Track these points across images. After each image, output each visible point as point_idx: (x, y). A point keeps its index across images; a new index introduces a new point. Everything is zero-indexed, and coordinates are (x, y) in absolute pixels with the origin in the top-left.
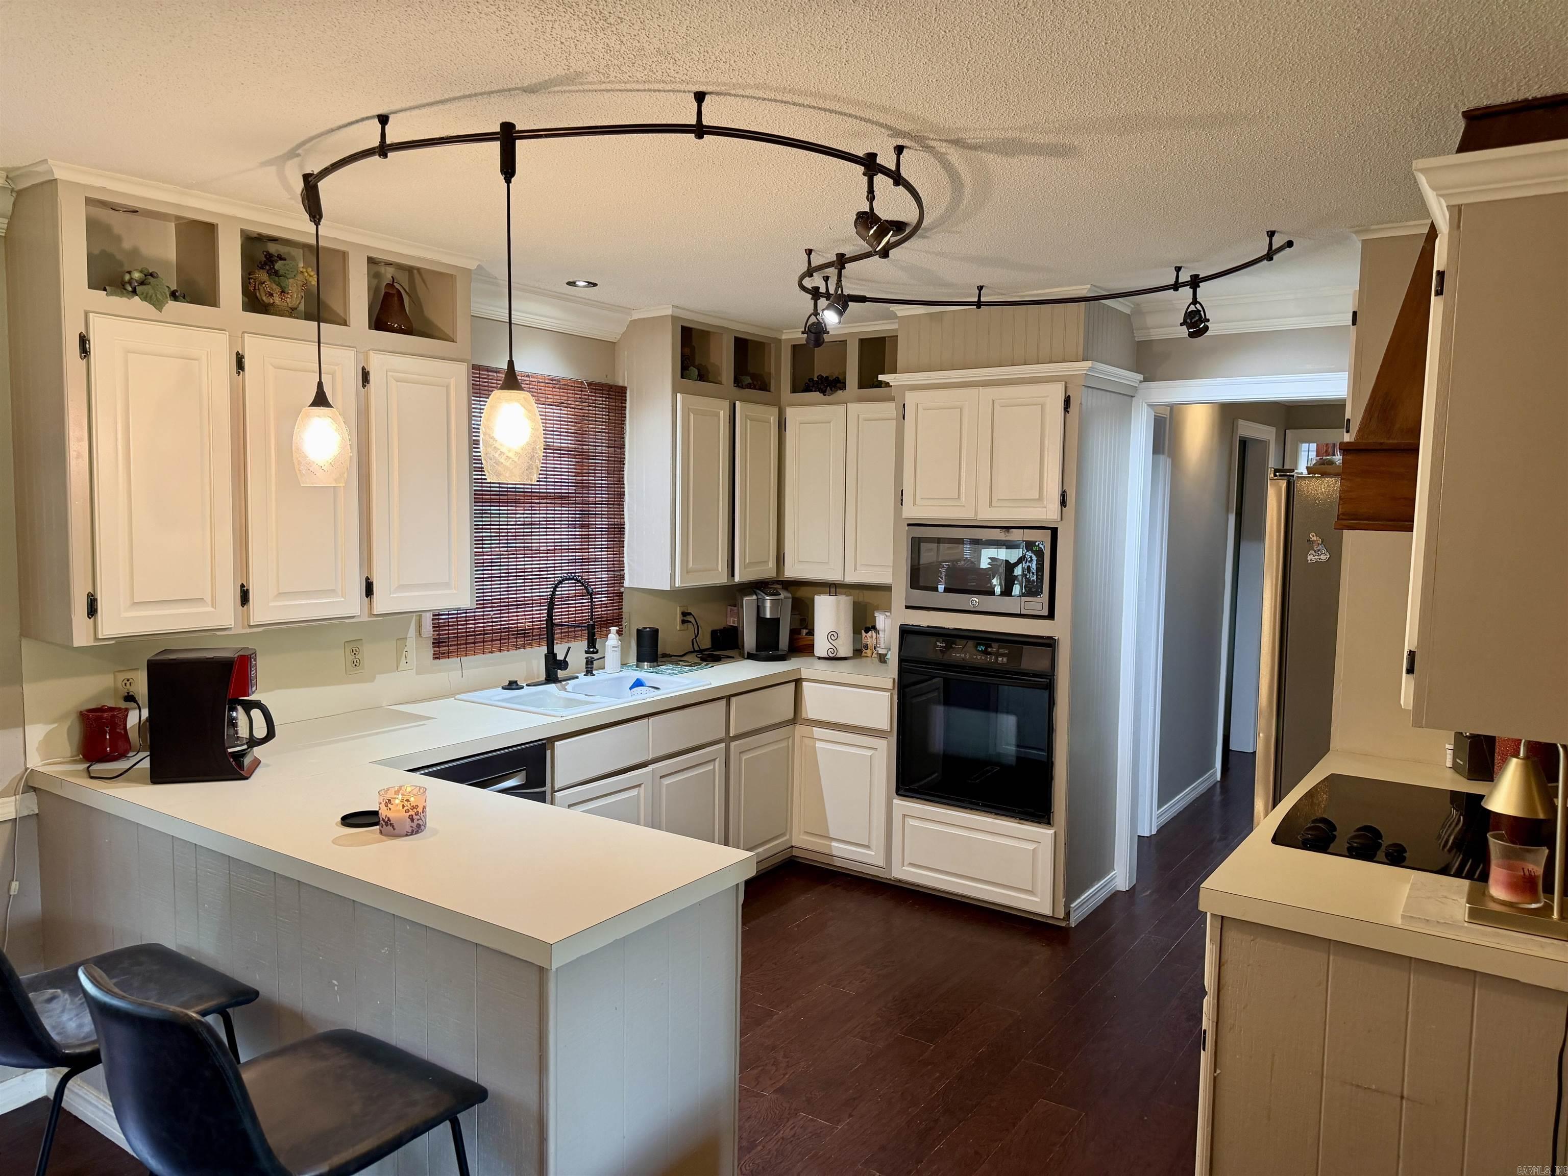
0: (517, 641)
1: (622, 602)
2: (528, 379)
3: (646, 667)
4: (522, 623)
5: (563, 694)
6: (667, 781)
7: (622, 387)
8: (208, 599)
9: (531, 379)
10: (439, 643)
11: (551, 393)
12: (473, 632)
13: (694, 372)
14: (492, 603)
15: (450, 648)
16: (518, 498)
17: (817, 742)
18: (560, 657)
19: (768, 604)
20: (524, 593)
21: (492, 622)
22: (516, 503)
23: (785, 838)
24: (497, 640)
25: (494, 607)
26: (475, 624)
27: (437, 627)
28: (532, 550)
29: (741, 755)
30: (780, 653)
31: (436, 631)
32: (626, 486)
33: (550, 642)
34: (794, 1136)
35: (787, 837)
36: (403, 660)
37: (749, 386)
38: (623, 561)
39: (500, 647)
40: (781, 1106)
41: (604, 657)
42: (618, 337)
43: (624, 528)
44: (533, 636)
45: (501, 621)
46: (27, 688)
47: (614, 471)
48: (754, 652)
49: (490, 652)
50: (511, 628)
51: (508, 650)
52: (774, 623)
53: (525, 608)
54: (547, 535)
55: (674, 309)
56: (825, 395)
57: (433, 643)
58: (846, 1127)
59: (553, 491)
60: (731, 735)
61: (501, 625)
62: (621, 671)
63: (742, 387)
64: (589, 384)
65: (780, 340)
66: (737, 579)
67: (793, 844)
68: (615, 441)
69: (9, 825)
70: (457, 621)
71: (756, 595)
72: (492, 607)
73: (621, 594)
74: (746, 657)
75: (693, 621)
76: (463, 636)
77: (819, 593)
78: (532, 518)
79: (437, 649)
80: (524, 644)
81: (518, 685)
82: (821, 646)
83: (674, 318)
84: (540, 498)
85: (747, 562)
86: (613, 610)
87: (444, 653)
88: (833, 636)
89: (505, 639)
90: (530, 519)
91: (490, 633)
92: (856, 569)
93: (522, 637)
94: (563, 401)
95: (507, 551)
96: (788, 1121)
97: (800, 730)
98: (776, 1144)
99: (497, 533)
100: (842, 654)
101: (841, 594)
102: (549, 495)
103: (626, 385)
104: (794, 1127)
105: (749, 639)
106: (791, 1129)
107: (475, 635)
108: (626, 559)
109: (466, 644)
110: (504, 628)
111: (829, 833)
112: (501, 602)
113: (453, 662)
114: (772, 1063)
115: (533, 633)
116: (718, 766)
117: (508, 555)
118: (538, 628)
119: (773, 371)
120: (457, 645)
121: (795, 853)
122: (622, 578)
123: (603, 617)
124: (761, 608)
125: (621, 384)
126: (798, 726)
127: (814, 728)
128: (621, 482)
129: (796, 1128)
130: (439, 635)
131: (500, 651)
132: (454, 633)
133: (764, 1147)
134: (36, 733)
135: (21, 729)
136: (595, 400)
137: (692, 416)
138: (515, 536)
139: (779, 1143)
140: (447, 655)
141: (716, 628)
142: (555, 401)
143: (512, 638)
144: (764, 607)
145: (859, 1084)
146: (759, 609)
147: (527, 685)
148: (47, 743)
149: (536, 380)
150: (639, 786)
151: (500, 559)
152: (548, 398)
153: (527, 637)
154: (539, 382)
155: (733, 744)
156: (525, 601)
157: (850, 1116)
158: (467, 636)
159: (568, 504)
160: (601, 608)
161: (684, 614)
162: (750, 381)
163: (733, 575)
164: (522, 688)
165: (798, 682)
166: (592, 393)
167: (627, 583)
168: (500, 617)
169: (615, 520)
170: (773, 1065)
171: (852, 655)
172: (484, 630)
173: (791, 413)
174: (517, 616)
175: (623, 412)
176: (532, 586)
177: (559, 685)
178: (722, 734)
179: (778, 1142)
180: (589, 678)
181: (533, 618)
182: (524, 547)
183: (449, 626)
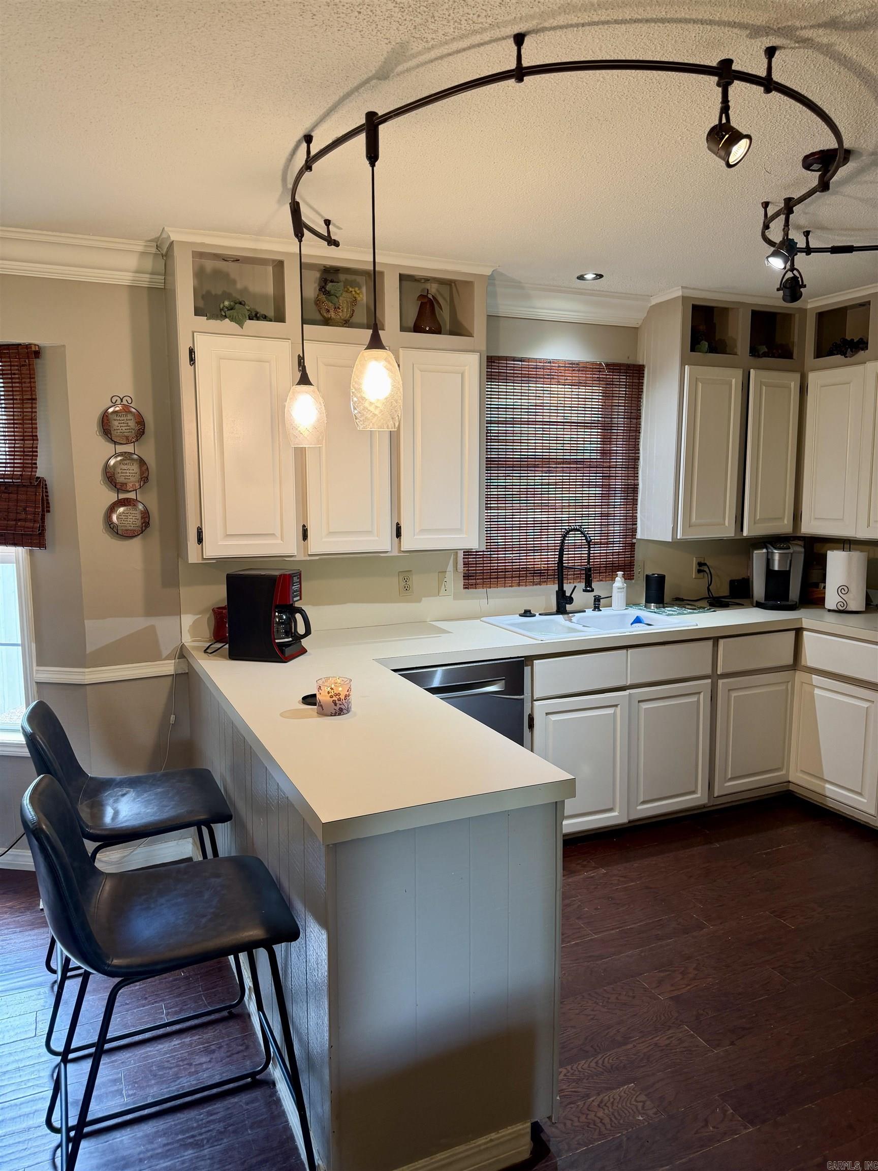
0: (534, 579)
1: (634, 551)
2: (549, 365)
3: (652, 608)
4: (538, 564)
5: (568, 623)
6: (645, 706)
7: (640, 365)
8: (278, 534)
9: (552, 365)
10: (468, 576)
11: (571, 375)
12: (496, 569)
13: (705, 345)
14: (512, 548)
15: (478, 581)
16: (536, 463)
17: (816, 689)
18: (568, 594)
19: (777, 557)
20: (541, 541)
21: (512, 562)
22: (535, 467)
23: (782, 773)
24: (516, 577)
25: (515, 551)
26: (498, 563)
27: (466, 564)
28: (548, 506)
29: (731, 692)
30: (789, 603)
31: (466, 567)
32: (641, 451)
33: (560, 582)
34: (667, 1045)
35: (784, 772)
36: (443, 588)
37: (765, 355)
38: (636, 516)
39: (519, 583)
40: (669, 1014)
41: (611, 597)
42: (640, 323)
43: (637, 488)
44: (548, 575)
45: (520, 562)
46: (184, 591)
47: (629, 439)
48: (763, 601)
49: (510, 586)
50: (529, 568)
51: (526, 586)
52: (784, 576)
53: (541, 552)
54: (562, 494)
55: (685, 290)
56: (846, 357)
57: (464, 577)
58: (722, 1054)
59: (569, 457)
60: (719, 673)
61: (520, 565)
62: (626, 609)
63: (759, 356)
64: (607, 365)
65: (806, 310)
66: (745, 533)
67: (790, 779)
68: (631, 413)
69: (171, 678)
70: (483, 561)
71: (767, 549)
72: (512, 551)
73: (633, 545)
74: (755, 605)
75: (708, 571)
76: (488, 573)
77: (832, 549)
78: (549, 479)
79: (467, 581)
80: (540, 581)
81: (531, 613)
82: (832, 599)
83: (684, 299)
84: (557, 463)
85: (758, 518)
86: (625, 557)
87: (472, 585)
88: (843, 590)
89: (523, 577)
90: (547, 481)
91: (511, 571)
92: (868, 526)
93: (538, 576)
94: (581, 381)
95: (527, 506)
96: (668, 1030)
97: (800, 676)
98: (647, 1047)
99: (518, 492)
100: (853, 607)
101: (856, 550)
102: (565, 460)
103: (645, 364)
104: (672, 1037)
105: (759, 588)
106: (668, 1038)
107: (497, 572)
108: (639, 515)
109: (490, 578)
110: (522, 568)
111: (823, 773)
112: (520, 547)
113: (481, 591)
114: (681, 971)
115: (548, 573)
116: (703, 699)
117: (527, 509)
118: (553, 570)
119: (796, 339)
120: (483, 579)
121: (792, 787)
122: (634, 531)
123: (615, 564)
124: (771, 561)
125: (641, 363)
126: (798, 672)
127: (813, 676)
128: (636, 449)
129: (673, 1039)
130: (468, 570)
131: (519, 585)
132: (481, 570)
133: (635, 1046)
134: (187, 620)
135: (179, 617)
136: (613, 378)
137: (700, 385)
138: (534, 494)
139: (650, 1048)
140: (475, 586)
141: (734, 578)
142: (573, 381)
143: (529, 576)
144: (773, 560)
145: (757, 1015)
146: (769, 561)
147: (540, 614)
148: (195, 626)
149: (557, 365)
150: (616, 706)
151: (520, 512)
152: (567, 379)
153: (543, 576)
154: (559, 367)
155: (720, 682)
156: (541, 547)
157: (732, 1043)
158: (491, 572)
159: (583, 468)
160: (613, 555)
161: (700, 564)
162: (766, 350)
163: (742, 530)
164: (534, 616)
165: (799, 632)
166: (610, 372)
167: (639, 536)
168: (519, 559)
169: (629, 481)
170: (681, 973)
171: (864, 610)
172: (505, 569)
173: (814, 378)
174: (534, 559)
175: (640, 387)
176: (548, 535)
177: (566, 616)
178: (708, 671)
179: (650, 1046)
180: (597, 613)
181: (548, 561)
182: (542, 503)
183: (476, 564)
